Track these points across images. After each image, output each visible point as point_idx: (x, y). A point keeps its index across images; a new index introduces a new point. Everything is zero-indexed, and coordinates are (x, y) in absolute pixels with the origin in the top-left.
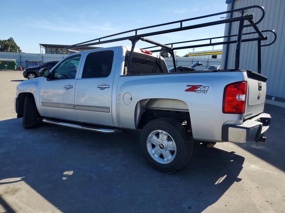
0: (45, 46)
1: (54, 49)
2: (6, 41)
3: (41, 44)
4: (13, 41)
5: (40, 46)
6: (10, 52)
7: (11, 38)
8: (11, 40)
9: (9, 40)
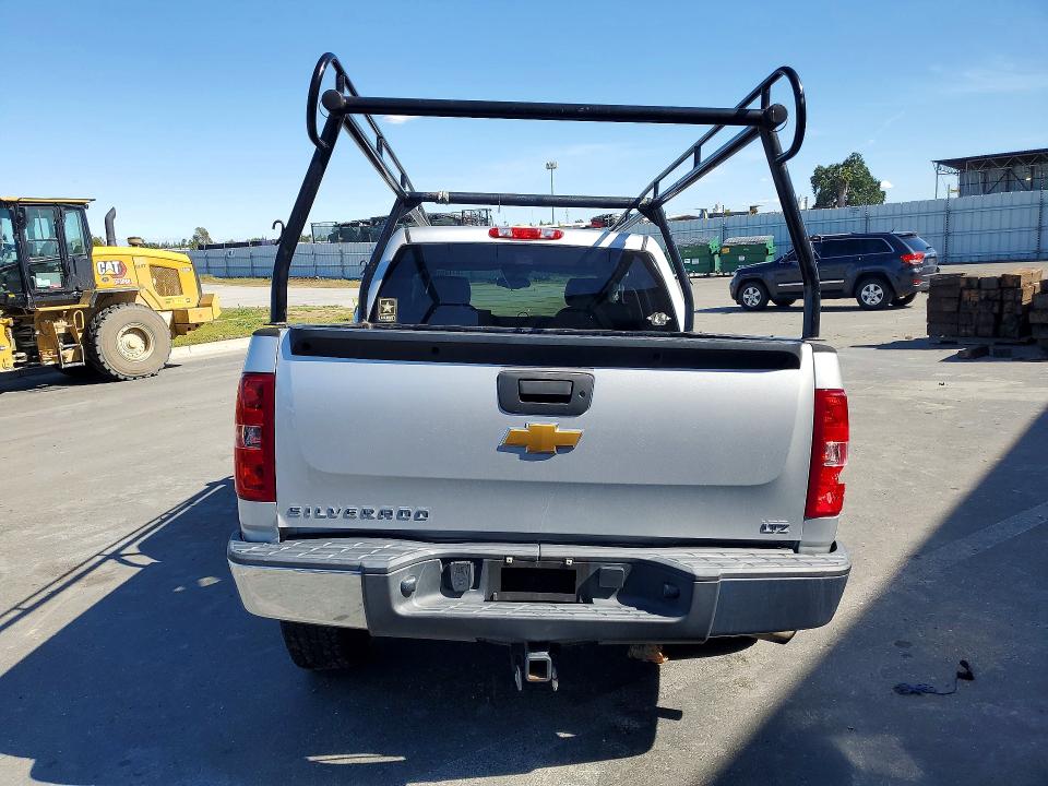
0: (959, 164)
1: (997, 173)
2: (838, 167)
3: (940, 162)
4: (861, 165)
5: (938, 169)
6: (847, 203)
7: (854, 155)
8: (854, 162)
9: (847, 164)
